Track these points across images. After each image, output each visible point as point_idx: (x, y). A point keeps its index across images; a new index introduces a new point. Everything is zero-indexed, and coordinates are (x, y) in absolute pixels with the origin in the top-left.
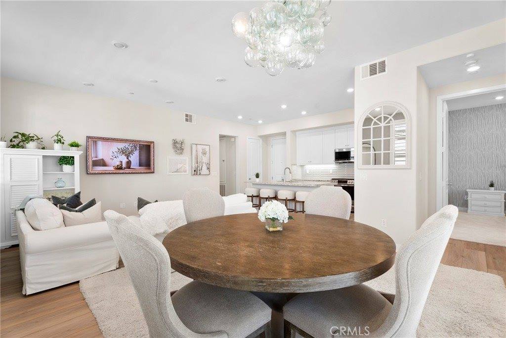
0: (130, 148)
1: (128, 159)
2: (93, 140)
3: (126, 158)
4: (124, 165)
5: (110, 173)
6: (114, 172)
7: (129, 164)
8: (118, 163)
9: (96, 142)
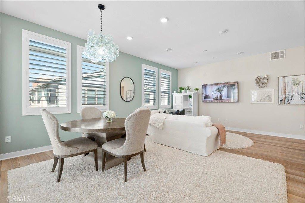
0: (222, 88)
1: (220, 94)
2: (205, 86)
3: (219, 93)
4: (218, 98)
5: (211, 102)
6: (214, 101)
7: (221, 96)
8: (216, 97)
9: (206, 87)
